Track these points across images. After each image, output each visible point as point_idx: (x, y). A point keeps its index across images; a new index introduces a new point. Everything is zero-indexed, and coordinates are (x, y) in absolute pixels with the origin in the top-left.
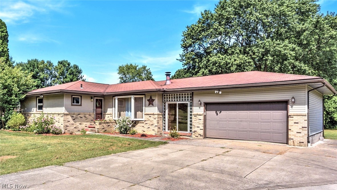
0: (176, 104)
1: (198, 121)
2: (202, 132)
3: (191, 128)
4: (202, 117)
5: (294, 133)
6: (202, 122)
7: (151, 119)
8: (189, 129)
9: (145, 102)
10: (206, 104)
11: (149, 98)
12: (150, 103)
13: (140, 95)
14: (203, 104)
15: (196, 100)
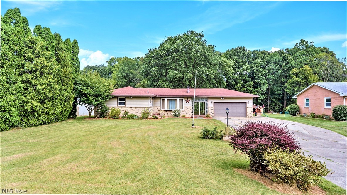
0: (199, 103)
1: (211, 110)
2: (213, 115)
3: (207, 113)
4: (213, 108)
5: (249, 113)
6: (213, 110)
7: (188, 109)
9: (184, 101)
10: (214, 103)
11: (186, 99)
12: (187, 102)
13: (182, 98)
14: (213, 103)
15: (210, 101)
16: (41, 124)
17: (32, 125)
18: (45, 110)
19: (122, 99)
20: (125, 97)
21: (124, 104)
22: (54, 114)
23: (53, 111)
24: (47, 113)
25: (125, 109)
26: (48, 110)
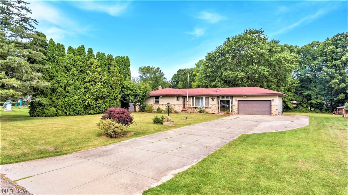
0: (224, 101)
1: (235, 107)
2: (237, 112)
3: (232, 110)
4: (237, 106)
6: (237, 108)
7: (214, 107)
8: (231, 111)
9: (210, 99)
10: (239, 101)
11: (212, 98)
12: (213, 100)
13: (208, 96)
14: (237, 101)
15: (234, 99)
16: (96, 114)
17: (90, 114)
18: (98, 105)
19: (157, 98)
20: (159, 96)
21: (158, 102)
22: (105, 107)
23: (104, 106)
24: (99, 107)
25: (159, 105)
26: (100, 105)
